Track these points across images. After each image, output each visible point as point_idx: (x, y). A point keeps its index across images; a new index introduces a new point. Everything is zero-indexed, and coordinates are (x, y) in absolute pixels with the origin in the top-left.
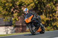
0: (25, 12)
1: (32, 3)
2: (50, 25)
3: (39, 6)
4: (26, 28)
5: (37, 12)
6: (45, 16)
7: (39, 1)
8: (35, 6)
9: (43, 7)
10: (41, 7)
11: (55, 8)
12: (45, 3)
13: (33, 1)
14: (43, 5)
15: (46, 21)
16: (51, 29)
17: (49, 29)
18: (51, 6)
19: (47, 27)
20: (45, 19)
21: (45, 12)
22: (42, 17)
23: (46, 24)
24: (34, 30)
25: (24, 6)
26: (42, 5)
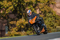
0: (29, 14)
1: (11, 6)
2: (29, 29)
3: (18, 9)
4: (5, 33)
5: (16, 16)
6: (24, 20)
7: (18, 4)
8: (14, 9)
9: (22, 10)
10: (20, 10)
11: (34, 11)
12: (24, 6)
13: (12, 4)
14: (23, 8)
15: (25, 25)
16: (31, 33)
17: (28, 33)
18: (30, 9)
19: (27, 31)
20: (24, 23)
21: (24, 15)
22: (21, 20)
23: (26, 28)
24: (39, 30)
25: (3, 9)
26: (21, 8)
